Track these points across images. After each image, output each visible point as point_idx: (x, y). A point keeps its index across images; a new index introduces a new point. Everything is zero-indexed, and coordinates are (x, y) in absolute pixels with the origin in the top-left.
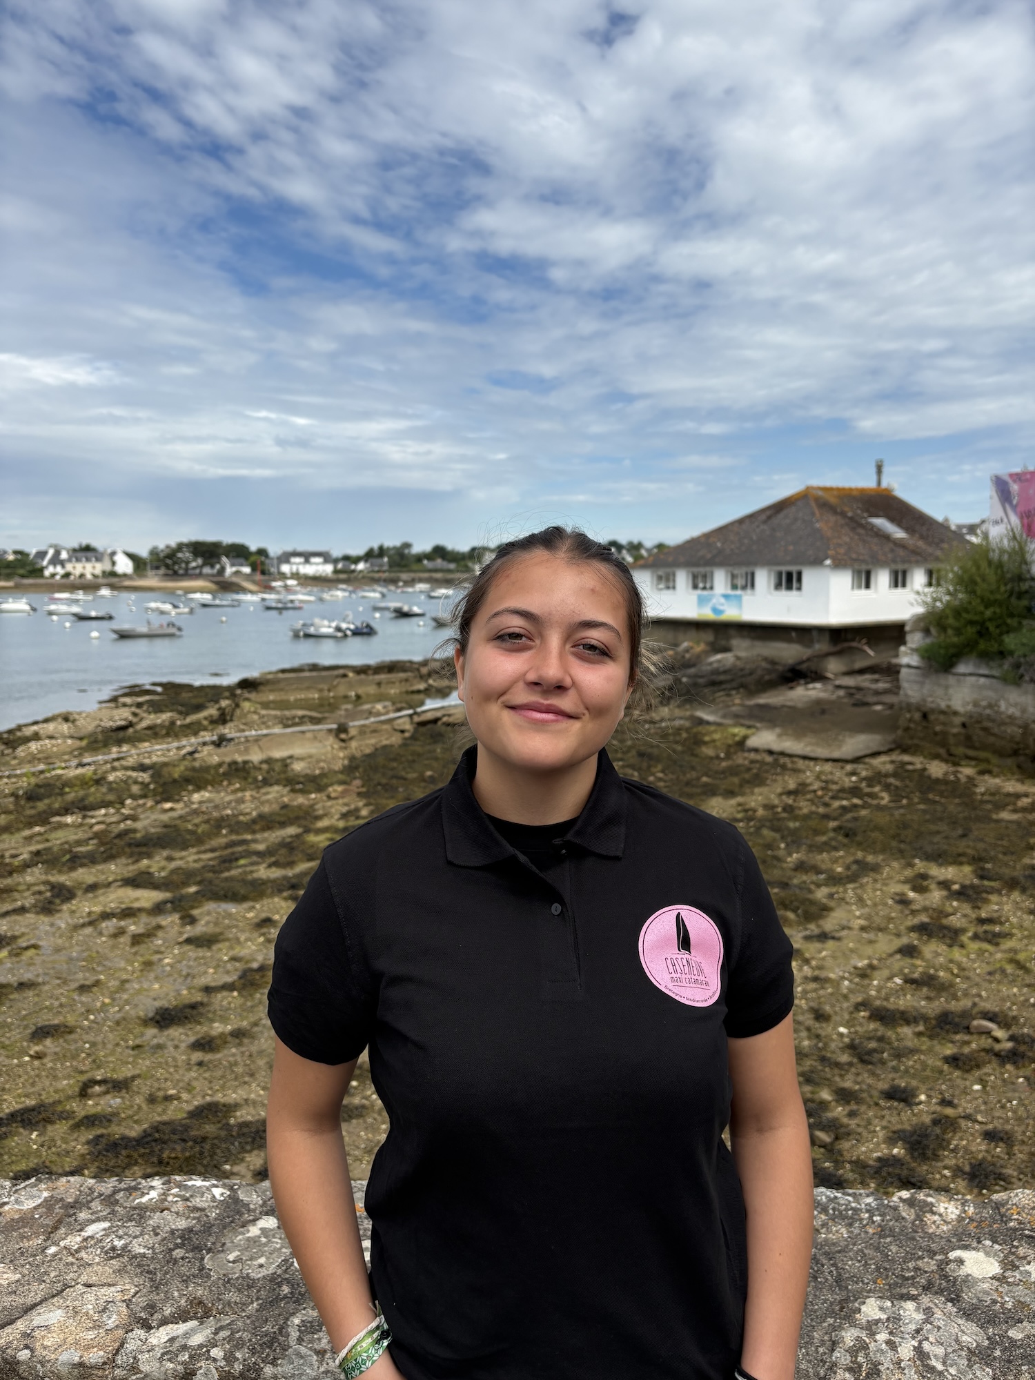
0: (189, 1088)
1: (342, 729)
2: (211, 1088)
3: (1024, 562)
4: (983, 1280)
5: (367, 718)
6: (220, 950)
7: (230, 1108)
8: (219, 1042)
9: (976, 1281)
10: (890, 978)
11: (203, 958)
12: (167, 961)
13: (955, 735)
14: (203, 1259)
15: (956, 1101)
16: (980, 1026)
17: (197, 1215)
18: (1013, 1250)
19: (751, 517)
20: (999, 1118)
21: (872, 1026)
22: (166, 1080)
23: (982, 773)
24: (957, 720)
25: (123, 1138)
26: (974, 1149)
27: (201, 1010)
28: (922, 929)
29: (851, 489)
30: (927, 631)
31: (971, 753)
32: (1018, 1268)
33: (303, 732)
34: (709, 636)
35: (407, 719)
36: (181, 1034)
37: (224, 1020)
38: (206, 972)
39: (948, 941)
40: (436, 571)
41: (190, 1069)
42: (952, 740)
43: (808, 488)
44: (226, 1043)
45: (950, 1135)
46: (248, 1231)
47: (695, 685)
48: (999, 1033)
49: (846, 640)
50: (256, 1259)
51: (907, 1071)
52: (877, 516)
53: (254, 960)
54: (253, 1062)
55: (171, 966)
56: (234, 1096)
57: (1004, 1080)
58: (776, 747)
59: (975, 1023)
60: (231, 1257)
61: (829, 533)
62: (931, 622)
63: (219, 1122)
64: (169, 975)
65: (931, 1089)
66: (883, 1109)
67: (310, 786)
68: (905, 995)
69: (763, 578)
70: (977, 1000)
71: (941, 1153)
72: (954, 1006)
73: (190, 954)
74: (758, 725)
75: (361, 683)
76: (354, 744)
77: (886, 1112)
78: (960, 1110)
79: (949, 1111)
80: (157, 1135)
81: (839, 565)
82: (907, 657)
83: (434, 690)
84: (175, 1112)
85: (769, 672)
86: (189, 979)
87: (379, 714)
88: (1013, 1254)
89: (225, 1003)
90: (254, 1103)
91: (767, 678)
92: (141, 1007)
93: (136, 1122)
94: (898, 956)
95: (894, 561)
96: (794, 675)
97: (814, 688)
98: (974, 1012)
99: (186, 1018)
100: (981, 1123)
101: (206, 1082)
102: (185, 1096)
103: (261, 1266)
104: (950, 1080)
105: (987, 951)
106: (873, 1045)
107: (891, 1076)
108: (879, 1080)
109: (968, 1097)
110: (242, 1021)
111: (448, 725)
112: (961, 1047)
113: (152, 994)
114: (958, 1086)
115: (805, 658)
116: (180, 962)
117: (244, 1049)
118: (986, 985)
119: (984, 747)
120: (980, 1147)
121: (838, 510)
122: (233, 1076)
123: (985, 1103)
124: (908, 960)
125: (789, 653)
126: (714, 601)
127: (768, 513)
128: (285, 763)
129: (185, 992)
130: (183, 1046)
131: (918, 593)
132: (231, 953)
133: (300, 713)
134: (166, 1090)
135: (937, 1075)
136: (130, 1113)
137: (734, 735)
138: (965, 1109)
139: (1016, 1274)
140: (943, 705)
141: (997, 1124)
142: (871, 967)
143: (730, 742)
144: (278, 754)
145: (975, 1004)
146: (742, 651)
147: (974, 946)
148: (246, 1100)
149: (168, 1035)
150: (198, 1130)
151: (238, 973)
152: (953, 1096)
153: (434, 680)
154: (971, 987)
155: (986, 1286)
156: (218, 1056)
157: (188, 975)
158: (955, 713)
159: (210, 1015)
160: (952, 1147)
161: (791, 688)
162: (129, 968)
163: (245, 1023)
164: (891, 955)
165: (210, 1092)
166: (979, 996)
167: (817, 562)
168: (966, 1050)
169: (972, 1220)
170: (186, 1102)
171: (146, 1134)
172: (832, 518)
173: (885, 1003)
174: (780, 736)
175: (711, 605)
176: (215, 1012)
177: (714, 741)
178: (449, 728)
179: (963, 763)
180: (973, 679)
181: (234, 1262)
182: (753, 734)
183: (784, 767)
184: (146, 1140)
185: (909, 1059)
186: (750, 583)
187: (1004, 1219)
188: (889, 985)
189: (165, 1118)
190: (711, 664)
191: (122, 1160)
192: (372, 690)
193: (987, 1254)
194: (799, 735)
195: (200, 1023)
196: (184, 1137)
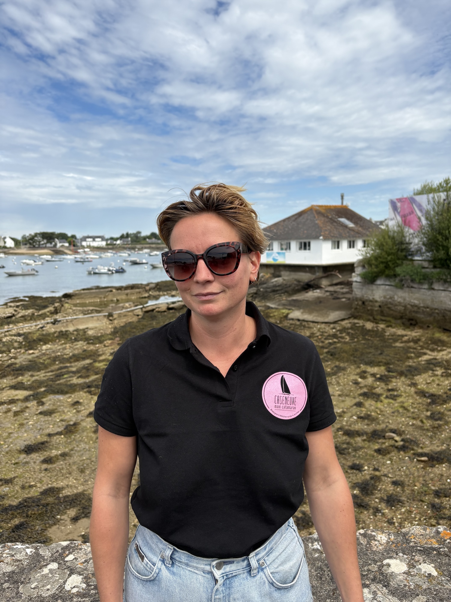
0: (41, 481)
1: (110, 315)
2: (51, 481)
3: (403, 236)
4: (399, 574)
5: (122, 310)
6: (56, 416)
7: (59, 490)
8: (55, 459)
9: (397, 575)
10: (351, 417)
11: (48, 421)
12: (30, 423)
13: (376, 311)
14: (18, 588)
15: (380, 469)
16: (389, 436)
17: (17, 564)
18: (413, 557)
19: (289, 219)
20: (399, 475)
21: (344, 438)
22: (30, 478)
23: (388, 326)
24: (377, 304)
25: (10, 506)
26: (388, 489)
27: (46, 445)
28: (365, 395)
29: (330, 206)
30: (364, 267)
31: (383, 318)
32: (415, 567)
33: (93, 317)
34: (272, 270)
35: (140, 310)
36: (37, 456)
37: (57, 449)
38: (49, 427)
39: (375, 399)
40: (152, 244)
41: (41, 473)
42: (375, 313)
43: (312, 206)
44: (58, 459)
45: (378, 483)
46: (43, 571)
47: (266, 292)
48: (397, 438)
49: (330, 271)
50: (46, 586)
51: (359, 457)
52: (342, 217)
53: (71, 420)
54: (71, 467)
55: (33, 425)
56: (62, 484)
57: (400, 459)
58: (301, 317)
59: (387, 434)
60: (33, 586)
61: (321, 225)
62: (366, 262)
63: (55, 496)
64: (32, 429)
65: (369, 464)
66: (349, 474)
67: (97, 341)
68: (358, 424)
69: (294, 245)
70: (388, 424)
71: (374, 492)
72: (379, 427)
73: (42, 419)
74: (293, 308)
75: (119, 294)
76: (116, 322)
77: (351, 475)
78: (382, 472)
79: (377, 473)
80: (25, 504)
81: (326, 239)
82: (356, 278)
83: (152, 297)
84: (34, 493)
85: (297, 285)
86: (41, 431)
87: (127, 308)
88: (413, 559)
89: (58, 441)
90: (71, 486)
91: (296, 288)
92: (18, 445)
93: (16, 498)
94: (355, 407)
95: (349, 237)
96: (308, 286)
97: (317, 292)
98: (387, 429)
99: (39, 449)
100: (391, 478)
101: (49, 478)
102: (39, 485)
103: (48, 590)
104: (377, 459)
105: (391, 403)
106: (345, 446)
107: (353, 459)
108: (348, 461)
109: (385, 467)
110: (66, 449)
111: (159, 312)
112: (381, 445)
113: (23, 439)
114: (380, 462)
115: (312, 279)
116: (36, 423)
117: (66, 462)
118: (391, 417)
119: (388, 316)
120: (391, 488)
121: (325, 215)
122: (61, 475)
123: (392, 469)
124: (359, 408)
125: (305, 277)
126: (274, 255)
127: (296, 217)
128: (84, 331)
129: (39, 437)
130: (38, 462)
131: (359, 250)
132: (61, 418)
133: (91, 308)
134: (30, 483)
135: (372, 458)
136: (13, 494)
137: (283, 313)
138: (384, 472)
139: (415, 570)
140: (371, 298)
141: (397, 478)
142: (344, 412)
143: (281, 316)
144: (81, 327)
145: (387, 426)
146: (286, 277)
147: (386, 401)
148: (67, 485)
149: (31, 457)
150: (45, 500)
151: (64, 427)
152: (379, 466)
153: (152, 292)
154: (385, 419)
155: (401, 577)
156: (54, 465)
157: (41, 429)
158: (376, 301)
159: (51, 447)
160: (379, 489)
161: (307, 292)
162: (13, 427)
163: (67, 450)
164: (352, 407)
165: (50, 483)
166: (389, 422)
167: (317, 238)
168: (384, 446)
169: (393, 543)
170: (39, 488)
171: (20, 503)
172: (323, 219)
173: (350, 428)
174: (302, 313)
175: (272, 257)
176: (53, 445)
177: (274, 316)
178: (159, 314)
179: (380, 322)
180: (383, 287)
181: (34, 588)
182: (291, 312)
183: (304, 326)
184: (20, 506)
185: (360, 452)
186: (289, 247)
187: (408, 541)
188: (351, 419)
189: (29, 496)
190: (273, 282)
191: (9, 516)
192: (124, 297)
193: (401, 561)
194: (310, 312)
195: (46, 451)
196: (38, 504)
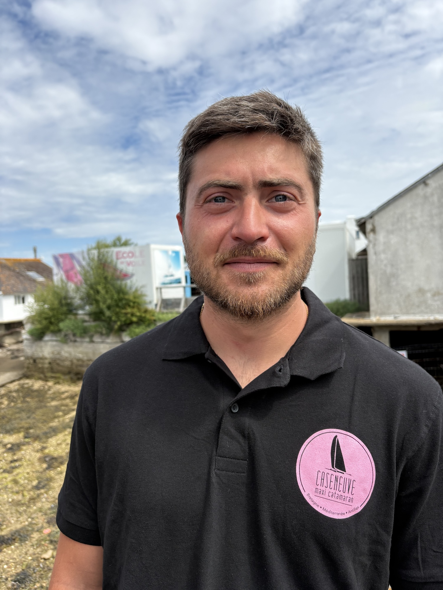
23: (55, 384)
24: (47, 361)
29: (20, 260)
30: (33, 323)
31: (53, 375)
42: (46, 370)
49: (14, 328)
52: (31, 271)
61: (4, 280)
62: (32, 319)
81: (7, 294)
82: (25, 335)
119: (58, 372)
121: (12, 269)
140: (41, 355)
158: (46, 358)
172: (7, 273)
179: (49, 379)
180: (50, 343)
